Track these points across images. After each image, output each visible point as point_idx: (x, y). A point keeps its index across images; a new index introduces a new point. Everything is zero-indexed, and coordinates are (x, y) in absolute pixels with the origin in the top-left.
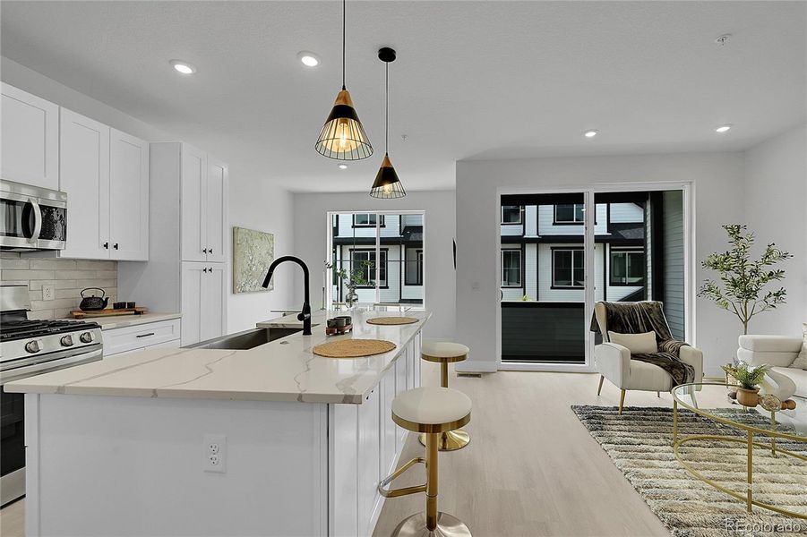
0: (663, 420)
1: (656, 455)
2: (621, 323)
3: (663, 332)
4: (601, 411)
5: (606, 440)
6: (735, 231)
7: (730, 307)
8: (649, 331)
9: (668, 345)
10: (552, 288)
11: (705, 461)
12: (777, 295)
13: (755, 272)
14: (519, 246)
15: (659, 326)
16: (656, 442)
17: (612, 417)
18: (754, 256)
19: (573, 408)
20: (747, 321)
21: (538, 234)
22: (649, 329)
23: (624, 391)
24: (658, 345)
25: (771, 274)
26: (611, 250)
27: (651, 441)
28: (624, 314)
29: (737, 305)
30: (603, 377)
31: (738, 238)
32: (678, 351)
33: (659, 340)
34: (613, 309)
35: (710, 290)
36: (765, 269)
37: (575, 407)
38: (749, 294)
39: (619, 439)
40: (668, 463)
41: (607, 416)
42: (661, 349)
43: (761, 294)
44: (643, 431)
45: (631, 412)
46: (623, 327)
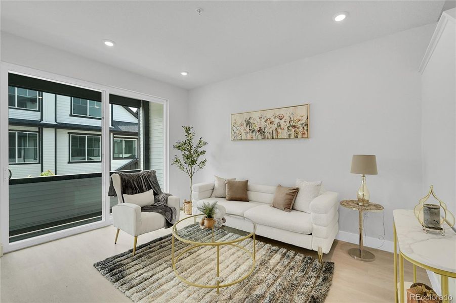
0: (161, 247)
1: (164, 280)
2: (131, 187)
3: (157, 189)
4: (120, 259)
5: (128, 286)
6: (188, 130)
7: (185, 169)
8: (149, 190)
9: (161, 197)
10: (69, 162)
11: (190, 268)
12: (203, 162)
13: (196, 151)
14: (36, 129)
15: (154, 185)
16: (161, 268)
17: (129, 260)
18: (195, 143)
19: (96, 265)
20: (192, 176)
21: (56, 121)
22: (150, 188)
23: (136, 237)
24: (155, 198)
25: (202, 152)
26: (114, 137)
27: (158, 269)
28: (133, 181)
29: (188, 168)
30: (119, 230)
31: (189, 134)
32: (167, 200)
33: (155, 194)
34: (126, 178)
35: (177, 161)
36: (200, 150)
37: (98, 264)
38: (193, 162)
39: (138, 280)
40: (172, 283)
41: (125, 262)
42: (157, 200)
43: (198, 162)
44: (152, 263)
45: (141, 250)
46: (133, 189)
